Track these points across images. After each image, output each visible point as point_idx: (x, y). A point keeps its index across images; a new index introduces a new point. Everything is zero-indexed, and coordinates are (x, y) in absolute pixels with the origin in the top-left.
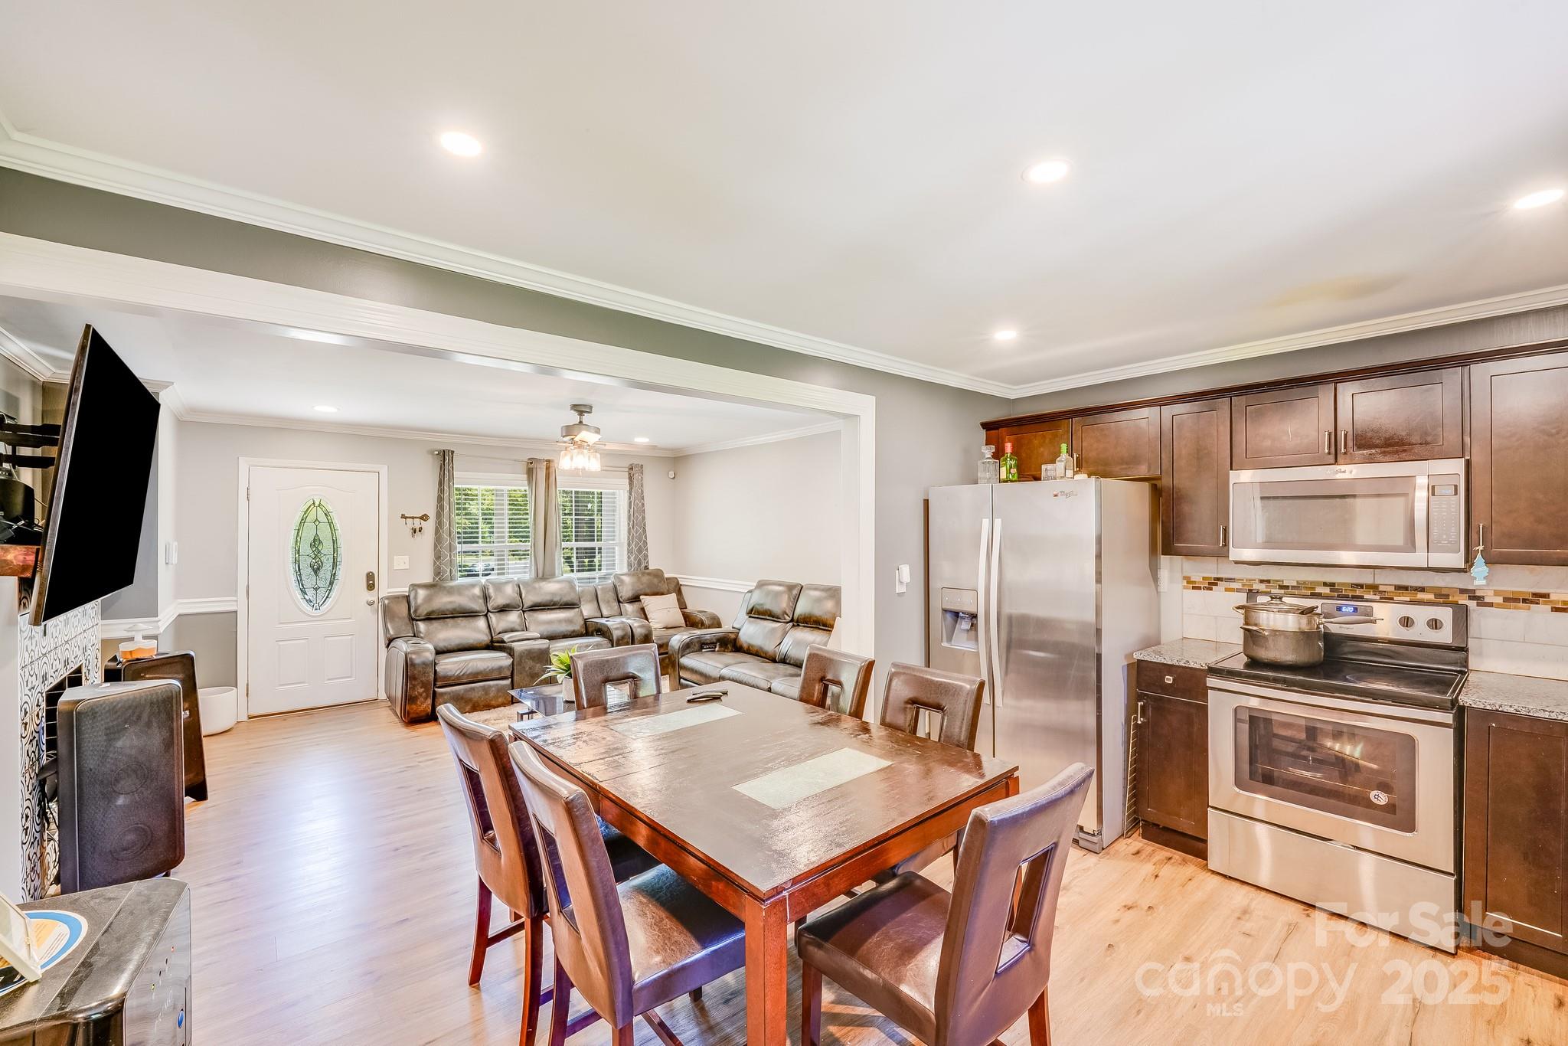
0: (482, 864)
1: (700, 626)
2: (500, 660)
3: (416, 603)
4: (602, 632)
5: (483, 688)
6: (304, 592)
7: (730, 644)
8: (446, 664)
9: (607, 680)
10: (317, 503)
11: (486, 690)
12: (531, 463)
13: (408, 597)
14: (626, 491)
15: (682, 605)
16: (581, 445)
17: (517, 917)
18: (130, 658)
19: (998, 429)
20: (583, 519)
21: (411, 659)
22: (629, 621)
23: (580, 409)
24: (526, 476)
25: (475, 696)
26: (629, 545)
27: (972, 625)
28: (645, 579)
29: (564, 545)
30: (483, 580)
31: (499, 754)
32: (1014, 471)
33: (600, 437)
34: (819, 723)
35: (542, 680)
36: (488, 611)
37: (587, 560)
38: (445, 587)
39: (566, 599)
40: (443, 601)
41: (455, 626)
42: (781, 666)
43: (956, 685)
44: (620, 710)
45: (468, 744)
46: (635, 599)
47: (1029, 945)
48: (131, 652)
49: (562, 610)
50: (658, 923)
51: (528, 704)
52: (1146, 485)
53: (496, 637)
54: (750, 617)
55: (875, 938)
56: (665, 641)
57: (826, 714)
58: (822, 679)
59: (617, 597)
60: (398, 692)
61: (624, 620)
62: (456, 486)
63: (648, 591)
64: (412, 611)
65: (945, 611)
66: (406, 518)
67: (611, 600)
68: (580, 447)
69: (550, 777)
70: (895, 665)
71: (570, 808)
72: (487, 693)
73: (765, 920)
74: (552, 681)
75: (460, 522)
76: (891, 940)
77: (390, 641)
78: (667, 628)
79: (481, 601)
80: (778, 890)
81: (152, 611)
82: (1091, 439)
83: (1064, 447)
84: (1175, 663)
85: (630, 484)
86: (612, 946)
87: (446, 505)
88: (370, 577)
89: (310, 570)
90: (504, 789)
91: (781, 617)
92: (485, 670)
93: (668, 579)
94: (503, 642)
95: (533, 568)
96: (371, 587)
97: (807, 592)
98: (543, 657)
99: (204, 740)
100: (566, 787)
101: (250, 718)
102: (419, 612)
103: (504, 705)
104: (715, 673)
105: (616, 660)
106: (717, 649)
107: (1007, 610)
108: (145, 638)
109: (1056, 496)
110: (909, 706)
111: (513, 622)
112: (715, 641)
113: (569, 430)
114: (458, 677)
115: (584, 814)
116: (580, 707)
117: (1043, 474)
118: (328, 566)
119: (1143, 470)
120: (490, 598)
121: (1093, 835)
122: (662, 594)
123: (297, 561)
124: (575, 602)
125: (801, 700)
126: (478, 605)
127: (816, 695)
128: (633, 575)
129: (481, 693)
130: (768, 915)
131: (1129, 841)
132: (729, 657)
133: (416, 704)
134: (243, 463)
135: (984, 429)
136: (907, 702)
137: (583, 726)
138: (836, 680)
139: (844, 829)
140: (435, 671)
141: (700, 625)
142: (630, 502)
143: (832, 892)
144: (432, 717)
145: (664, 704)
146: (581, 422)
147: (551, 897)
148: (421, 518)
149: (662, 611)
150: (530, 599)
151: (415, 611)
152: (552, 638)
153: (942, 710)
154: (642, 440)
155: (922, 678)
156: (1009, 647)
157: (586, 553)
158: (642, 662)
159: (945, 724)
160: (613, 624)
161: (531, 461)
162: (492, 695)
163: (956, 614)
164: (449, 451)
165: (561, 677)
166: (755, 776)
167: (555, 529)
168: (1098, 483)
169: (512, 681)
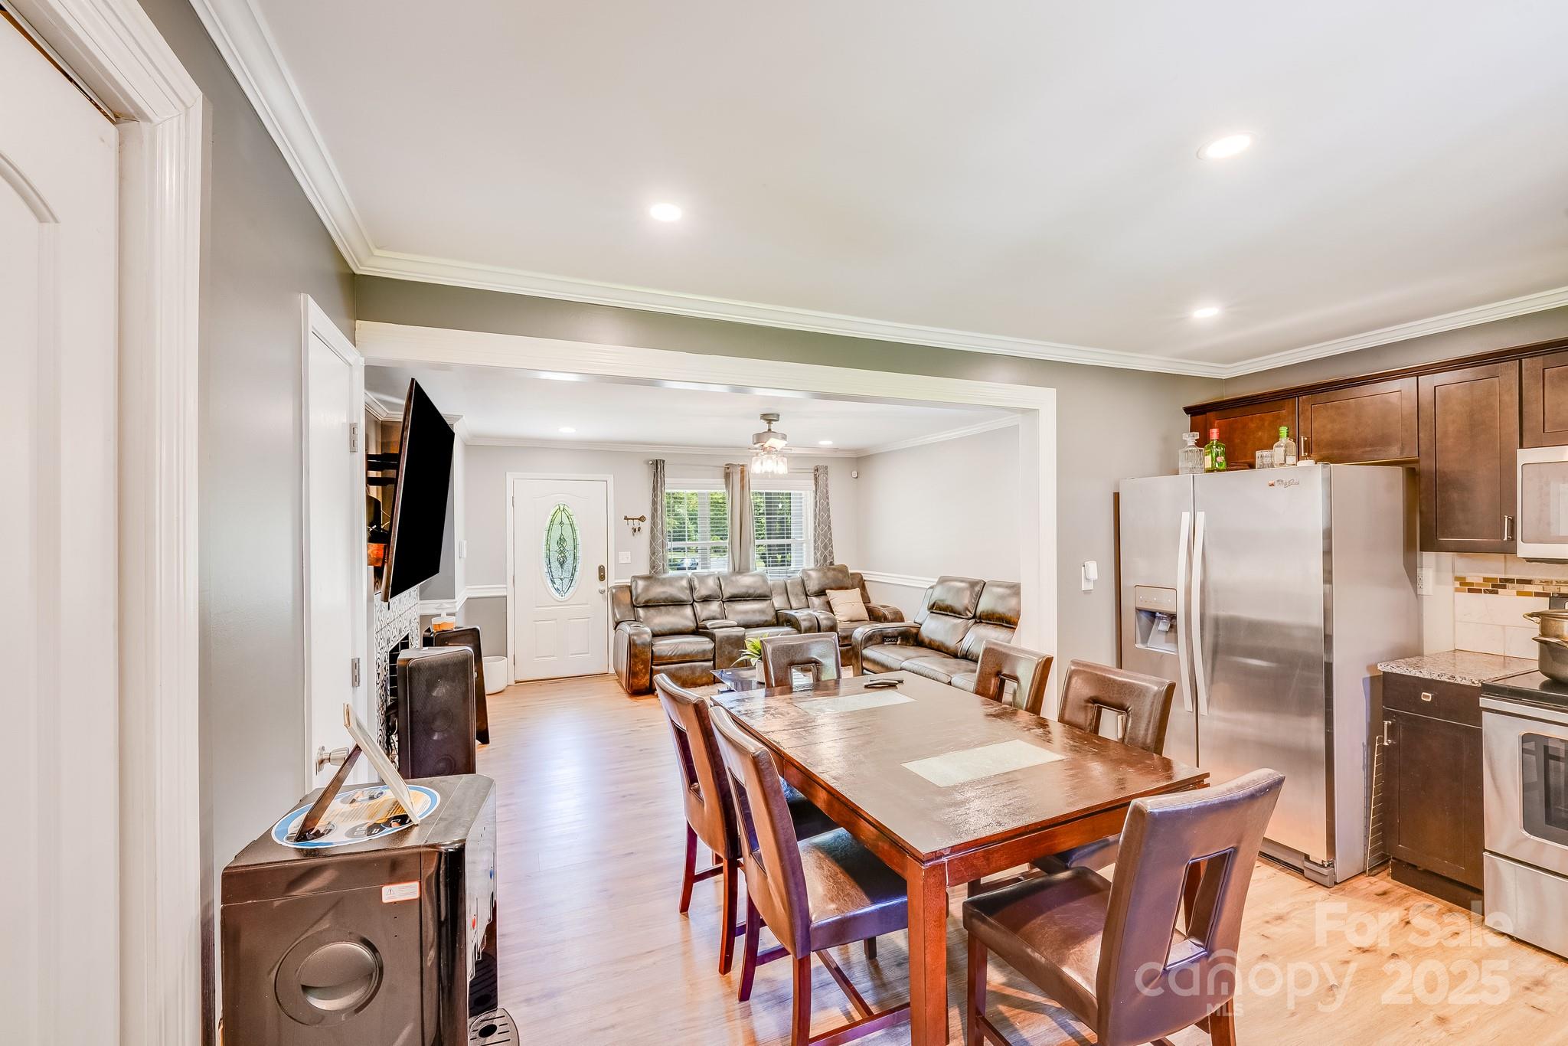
0: (690, 811)
1: (883, 620)
2: (703, 644)
3: (636, 592)
4: (791, 622)
5: (690, 667)
6: (553, 582)
7: (912, 638)
8: (661, 645)
9: (792, 664)
10: (562, 509)
11: (693, 669)
12: (728, 468)
13: (630, 587)
14: (812, 492)
15: (866, 599)
16: (769, 451)
17: (718, 860)
18: (439, 630)
19: (1205, 413)
20: (775, 518)
21: (634, 641)
22: (816, 614)
23: (769, 418)
24: (724, 480)
25: (685, 674)
26: (815, 542)
27: (1171, 627)
28: (830, 574)
29: (758, 542)
30: (689, 573)
31: (702, 717)
32: (1221, 459)
33: (786, 442)
34: (991, 715)
35: (737, 663)
36: (694, 601)
37: (778, 556)
38: (659, 579)
39: (759, 592)
40: (658, 591)
41: (668, 613)
42: (963, 662)
43: (1142, 686)
44: (804, 691)
45: (678, 707)
46: (821, 593)
47: (1206, 950)
48: (439, 625)
49: (756, 602)
50: (833, 877)
51: (729, 684)
52: (1398, 472)
53: (701, 624)
54: (932, 612)
55: (1039, 920)
56: (849, 633)
57: (1001, 707)
58: (998, 674)
59: (805, 589)
60: (624, 669)
61: (811, 612)
62: (666, 491)
63: (833, 586)
64: (634, 598)
65: (1139, 610)
66: (628, 519)
67: (800, 593)
68: (769, 452)
69: (741, 736)
70: (1074, 663)
71: (756, 761)
72: (693, 673)
73: (925, 881)
74: (746, 664)
75: (669, 523)
76: (1055, 924)
77: (617, 624)
78: (851, 621)
79: (688, 592)
80: (937, 855)
81: (450, 595)
82: (1324, 421)
83: (1283, 430)
84: (1435, 677)
85: (816, 486)
86: (792, 885)
87: (659, 508)
88: (601, 569)
89: (557, 563)
90: (706, 747)
91: (962, 613)
92: (692, 652)
93: (852, 574)
94: (706, 628)
95: (731, 563)
96: (602, 578)
97: (990, 588)
98: (739, 643)
99: (487, 698)
100: (753, 745)
101: (516, 683)
102: (639, 599)
103: (707, 684)
104: (896, 665)
105: (801, 645)
106: (898, 643)
107: (1212, 611)
108: (448, 615)
109: (1272, 485)
110: (1090, 705)
111: (714, 611)
112: (896, 635)
113: (759, 438)
114: (670, 657)
115: (768, 769)
116: (769, 686)
117: (1258, 462)
118: (570, 560)
119: (1394, 452)
120: (695, 589)
121: (1323, 866)
122: (847, 589)
123: (548, 557)
124: (767, 594)
125: (977, 692)
126: (685, 596)
127: (992, 689)
128: (819, 571)
129: (689, 672)
130: (927, 876)
131: (1373, 879)
132: (911, 651)
133: (637, 678)
134: (510, 477)
135: (1187, 414)
136: (1088, 701)
137: (772, 702)
138: (1012, 675)
139: (1006, 811)
140: (652, 651)
141: (885, 619)
142: (816, 502)
143: (991, 866)
144: (650, 691)
145: (843, 688)
146: (769, 430)
147: (743, 841)
148: (640, 519)
149: (846, 605)
150: (728, 591)
151: (636, 599)
152: (747, 626)
153: (1126, 710)
154: (827, 443)
155: (1105, 677)
156: (1215, 652)
157: (779, 550)
158: (824, 649)
159: (1129, 725)
160: (801, 615)
161: (728, 466)
162: (697, 674)
163: (1153, 615)
164: (661, 460)
165: (754, 661)
166: (923, 757)
167: (750, 527)
168: (1327, 469)
169: (714, 664)
